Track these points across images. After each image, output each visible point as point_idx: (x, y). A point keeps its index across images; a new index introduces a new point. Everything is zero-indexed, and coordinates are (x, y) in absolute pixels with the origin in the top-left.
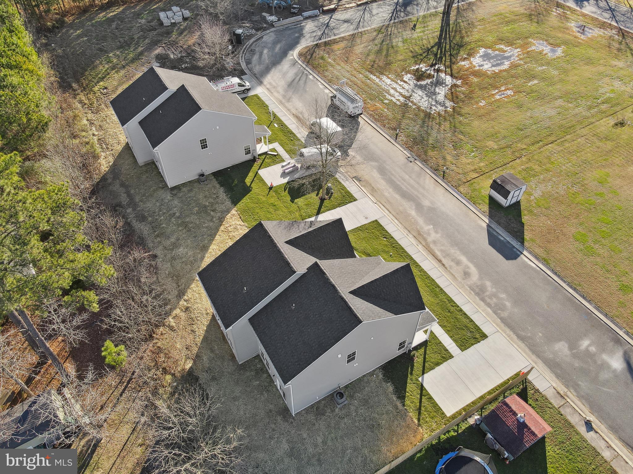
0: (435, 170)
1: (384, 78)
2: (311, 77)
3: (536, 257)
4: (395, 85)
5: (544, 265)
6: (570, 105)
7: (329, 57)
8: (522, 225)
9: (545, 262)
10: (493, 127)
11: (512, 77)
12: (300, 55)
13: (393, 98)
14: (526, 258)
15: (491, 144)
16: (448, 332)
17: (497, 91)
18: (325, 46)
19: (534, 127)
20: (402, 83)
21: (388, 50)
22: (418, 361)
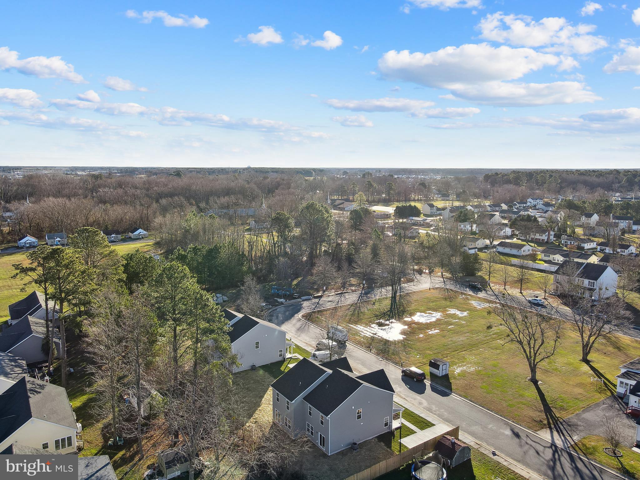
0: (396, 363)
1: (359, 326)
2: (312, 326)
3: (460, 396)
4: (366, 329)
5: (465, 398)
6: (474, 335)
7: (322, 317)
8: (451, 383)
9: (465, 397)
10: (429, 345)
11: (438, 324)
12: (303, 316)
13: (365, 334)
14: (453, 396)
15: (428, 352)
16: (412, 424)
17: (429, 330)
18: (318, 312)
19: (453, 345)
20: (370, 328)
21: (359, 314)
22: (397, 434)
